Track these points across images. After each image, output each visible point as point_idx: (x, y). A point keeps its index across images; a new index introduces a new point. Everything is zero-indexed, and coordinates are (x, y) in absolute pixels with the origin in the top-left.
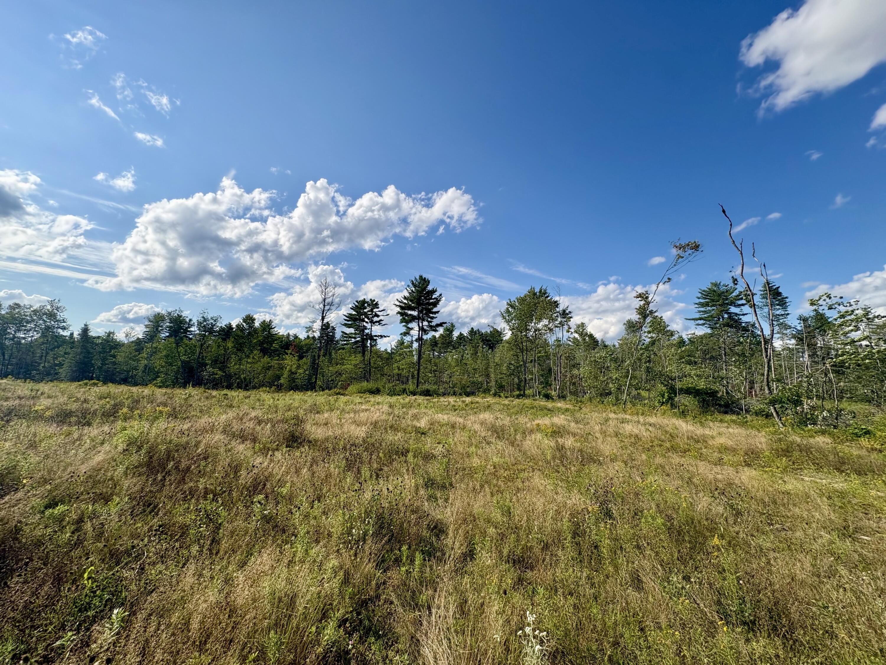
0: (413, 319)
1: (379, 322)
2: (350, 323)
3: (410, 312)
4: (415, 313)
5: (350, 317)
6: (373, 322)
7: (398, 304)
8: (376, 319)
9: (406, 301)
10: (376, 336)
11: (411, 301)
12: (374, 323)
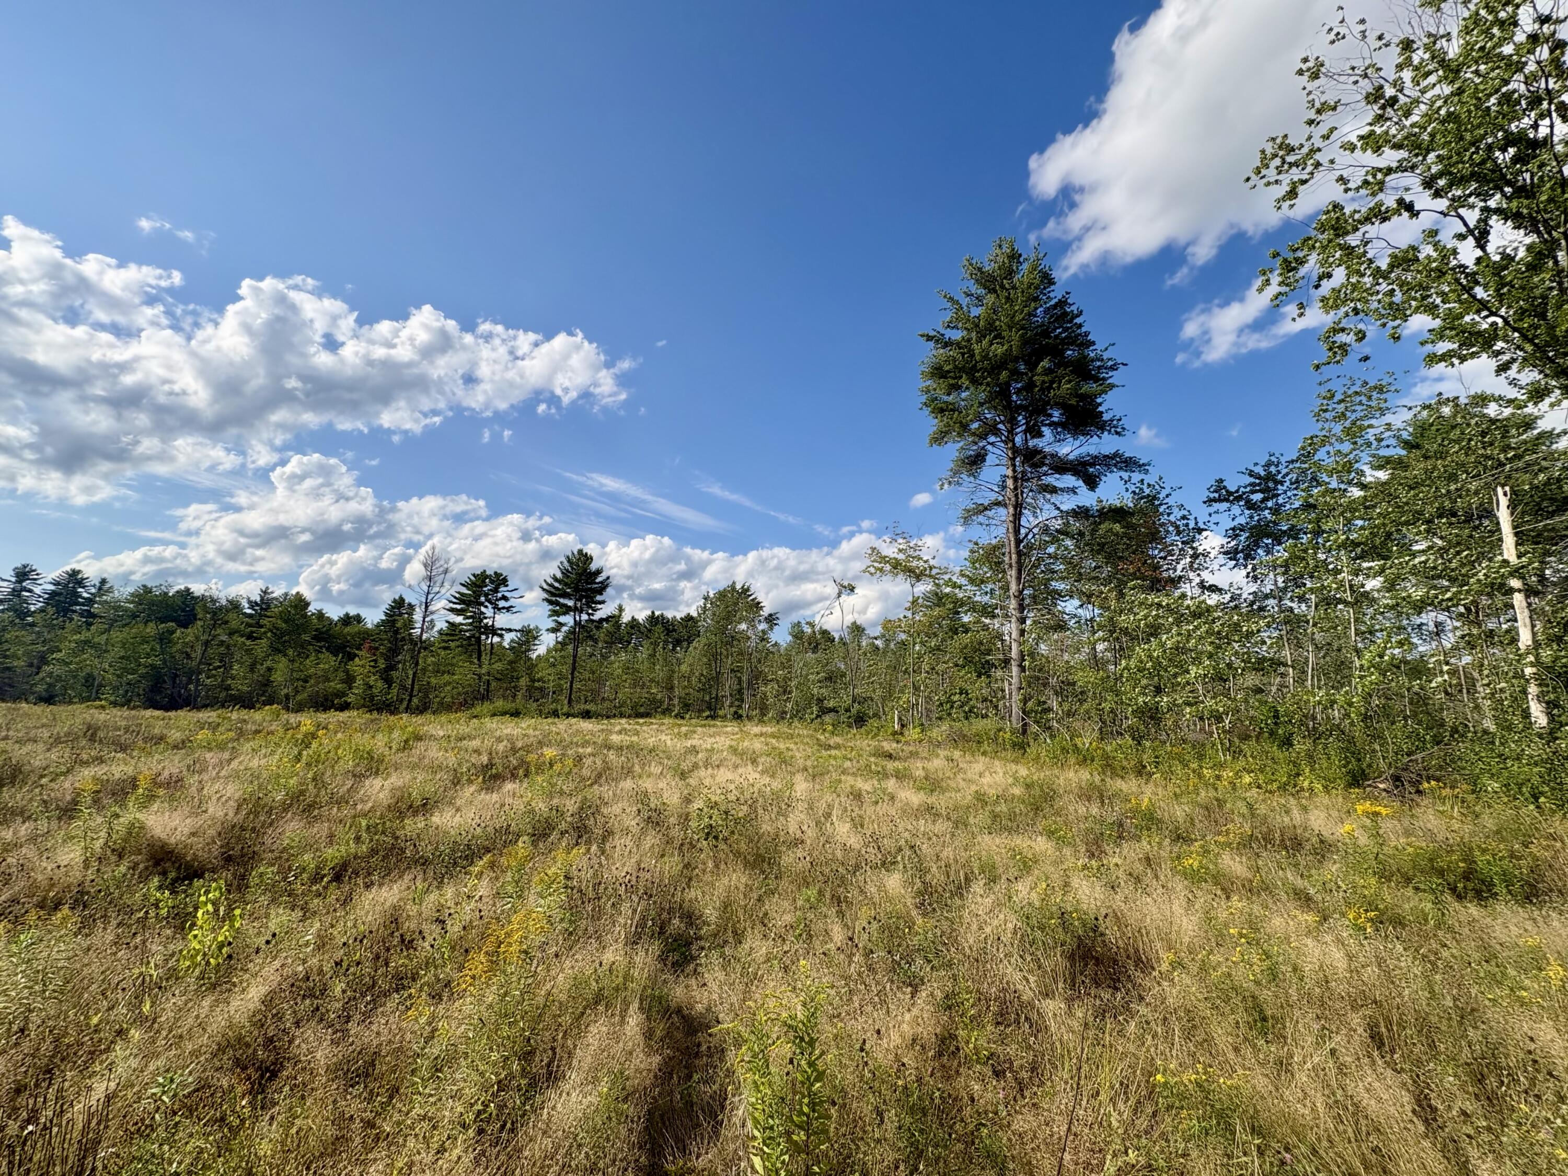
0: (567, 610)
1: (508, 609)
2: (458, 607)
3: (562, 600)
4: (570, 603)
5: (462, 599)
6: (497, 609)
7: (545, 587)
8: (502, 604)
9: (557, 585)
10: (502, 629)
11: (566, 584)
12: (499, 609)
